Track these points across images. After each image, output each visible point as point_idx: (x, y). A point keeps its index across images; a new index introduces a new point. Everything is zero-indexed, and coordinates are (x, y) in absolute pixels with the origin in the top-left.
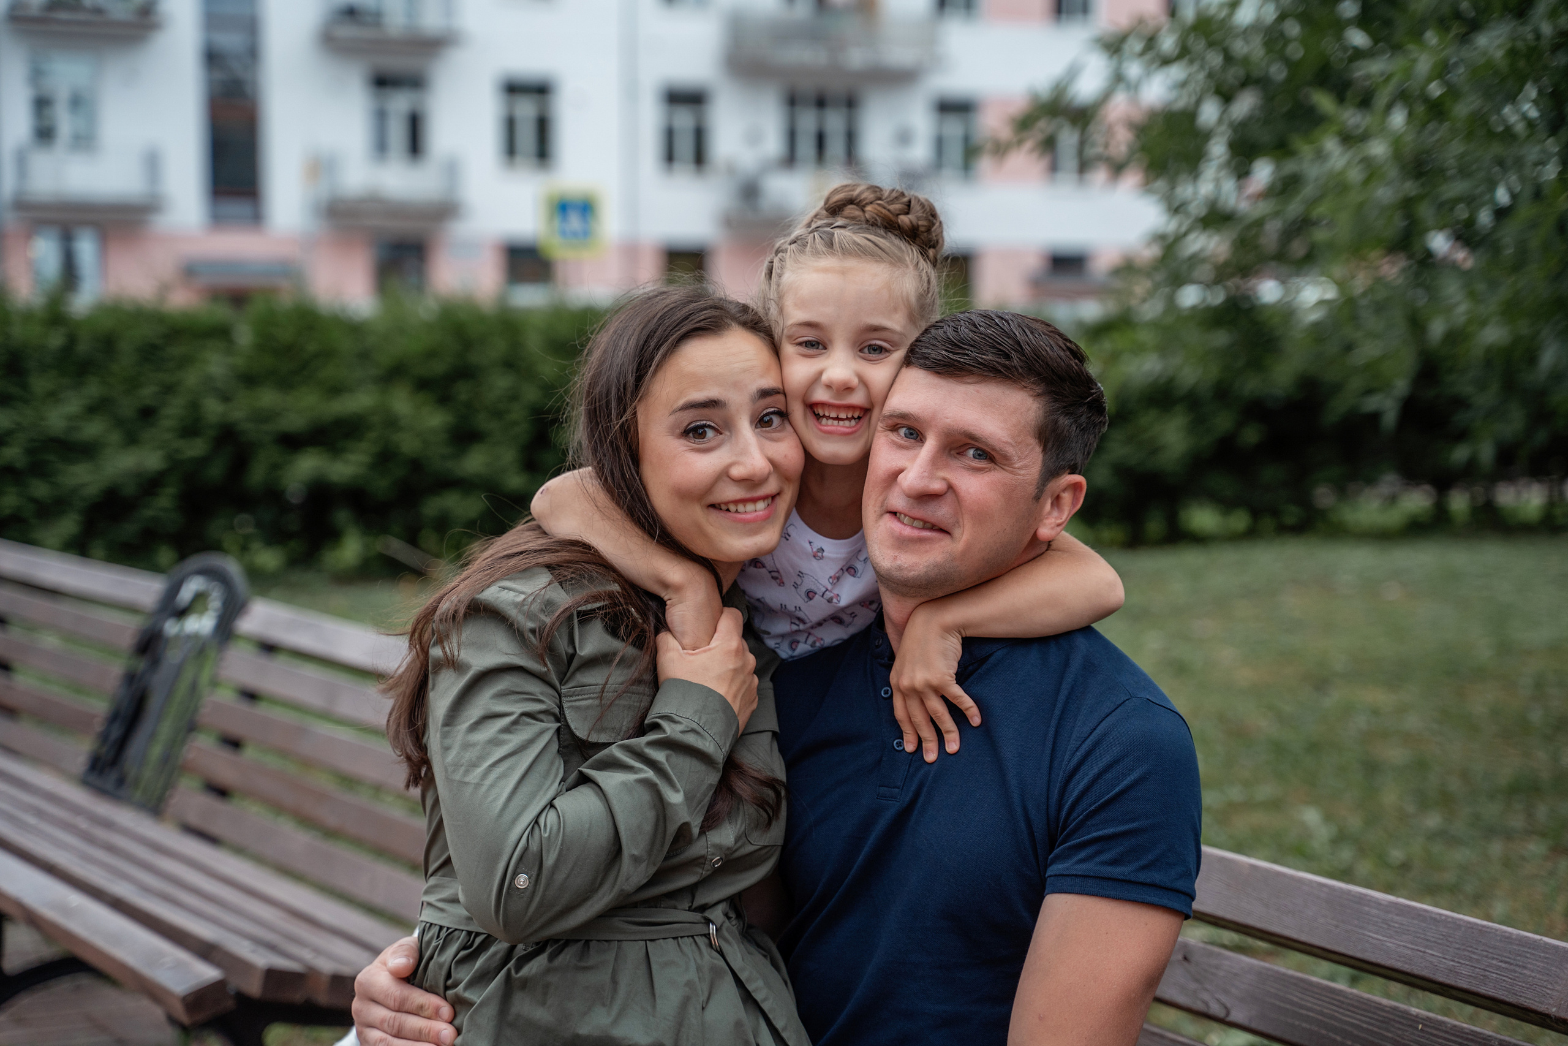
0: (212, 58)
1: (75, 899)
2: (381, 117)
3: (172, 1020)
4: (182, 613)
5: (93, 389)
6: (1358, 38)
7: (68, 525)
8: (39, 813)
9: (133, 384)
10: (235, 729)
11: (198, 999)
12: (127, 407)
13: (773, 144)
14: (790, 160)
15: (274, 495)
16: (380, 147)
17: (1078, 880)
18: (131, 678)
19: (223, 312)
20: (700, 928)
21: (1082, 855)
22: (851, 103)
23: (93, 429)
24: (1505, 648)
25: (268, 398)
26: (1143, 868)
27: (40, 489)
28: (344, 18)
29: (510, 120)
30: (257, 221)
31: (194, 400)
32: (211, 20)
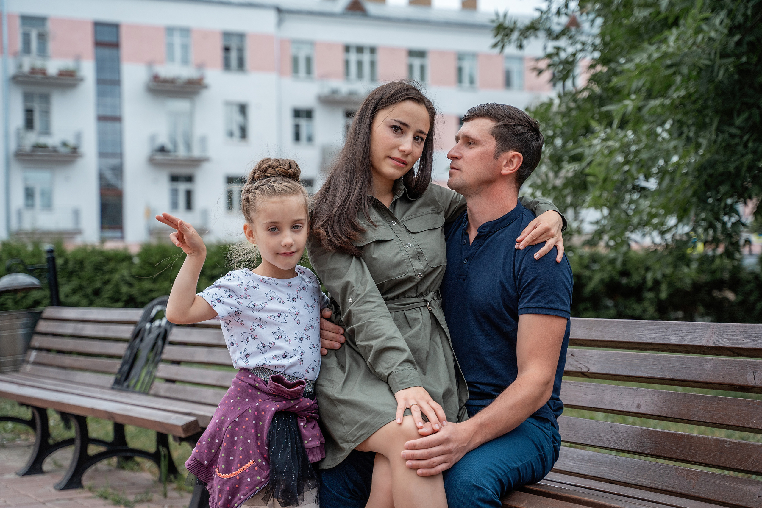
1: (129, 407)
2: (174, 193)
4: (152, 321)
5: (75, 282)
9: (91, 280)
11: (188, 427)
12: (89, 291)
16: (175, 206)
18: (130, 347)
20: (423, 304)
28: (159, 153)
29: (230, 194)
30: (122, 238)
31: (117, 286)
32: (102, 155)
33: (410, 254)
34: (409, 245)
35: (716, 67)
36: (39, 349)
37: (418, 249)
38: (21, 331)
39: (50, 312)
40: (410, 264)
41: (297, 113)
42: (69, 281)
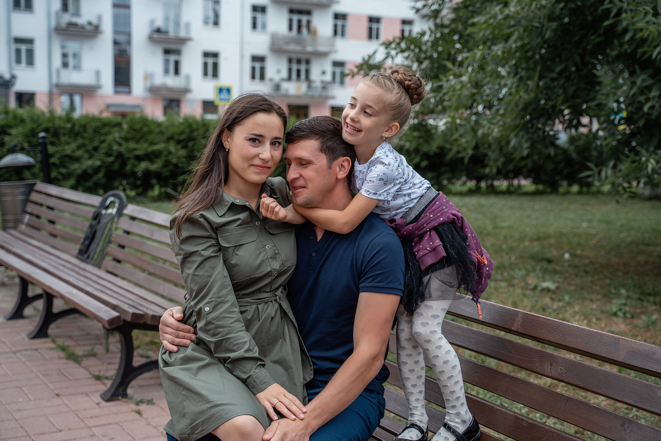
0: (116, 43)
1: (75, 291)
2: (167, 62)
3: (104, 327)
4: (107, 208)
5: (80, 141)
6: (458, 46)
7: (72, 182)
8: (64, 266)
9: (92, 140)
10: (123, 243)
11: (112, 321)
13: (284, 74)
14: (289, 78)
15: (134, 174)
16: (166, 71)
17: (369, 288)
18: (91, 226)
19: (119, 119)
20: (274, 298)
21: (369, 280)
22: (308, 62)
23: (79, 153)
24: (496, 227)
25: (132, 145)
26: (388, 283)
27: (63, 171)
28: (156, 33)
29: (206, 65)
30: (129, 93)
31: (110, 145)
32: (116, 32)
33: (269, 255)
34: (268, 247)
35: (545, 29)
36: (31, 214)
37: (275, 250)
38: (20, 198)
39: (40, 186)
40: (268, 264)
41: (255, 9)
42: (75, 140)
